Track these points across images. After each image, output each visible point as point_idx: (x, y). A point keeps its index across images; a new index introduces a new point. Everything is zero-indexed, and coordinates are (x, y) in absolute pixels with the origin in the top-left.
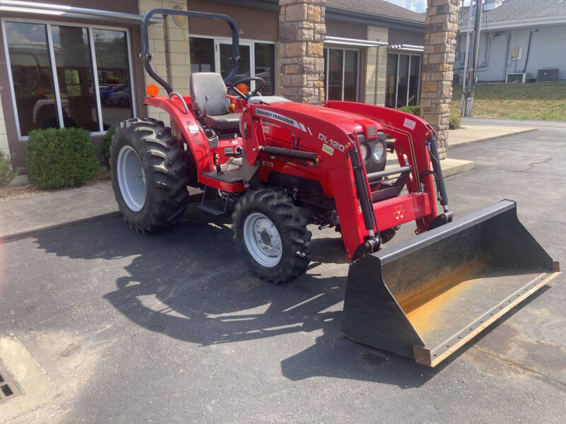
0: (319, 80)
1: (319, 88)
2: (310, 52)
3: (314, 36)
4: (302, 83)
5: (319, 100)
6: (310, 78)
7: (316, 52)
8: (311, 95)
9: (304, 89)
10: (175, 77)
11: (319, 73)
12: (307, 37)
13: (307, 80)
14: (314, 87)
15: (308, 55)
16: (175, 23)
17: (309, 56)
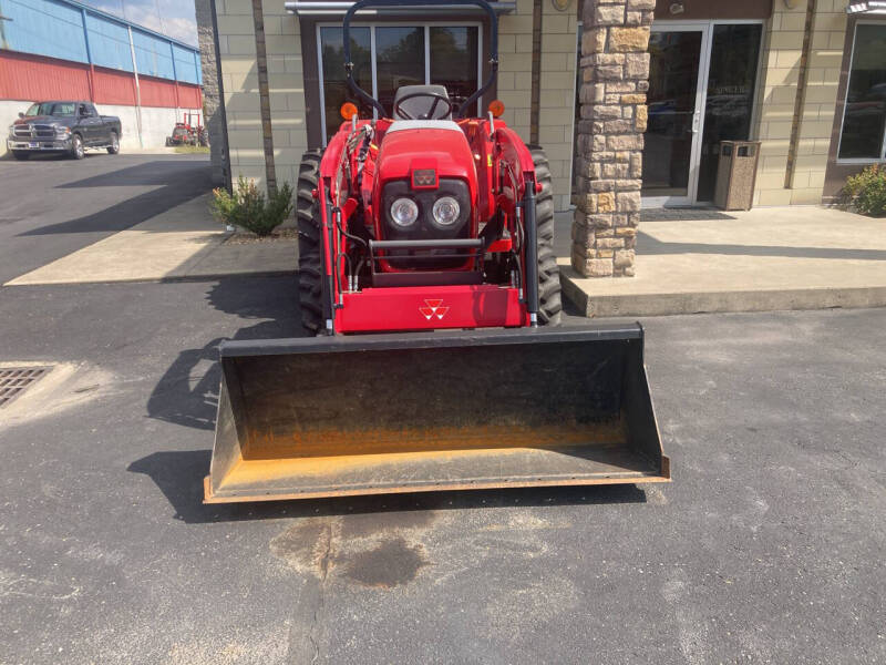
0: (637, 92)
1: (634, 105)
2: (615, 44)
3: (626, 16)
4: (594, 96)
5: (633, 125)
6: (612, 88)
7: (629, 44)
8: (616, 118)
9: (595, 108)
10: (546, 90)
11: (636, 79)
12: (608, 18)
13: (606, 93)
14: (622, 103)
15: (609, 49)
16: (555, 7)
17: (613, 51)
